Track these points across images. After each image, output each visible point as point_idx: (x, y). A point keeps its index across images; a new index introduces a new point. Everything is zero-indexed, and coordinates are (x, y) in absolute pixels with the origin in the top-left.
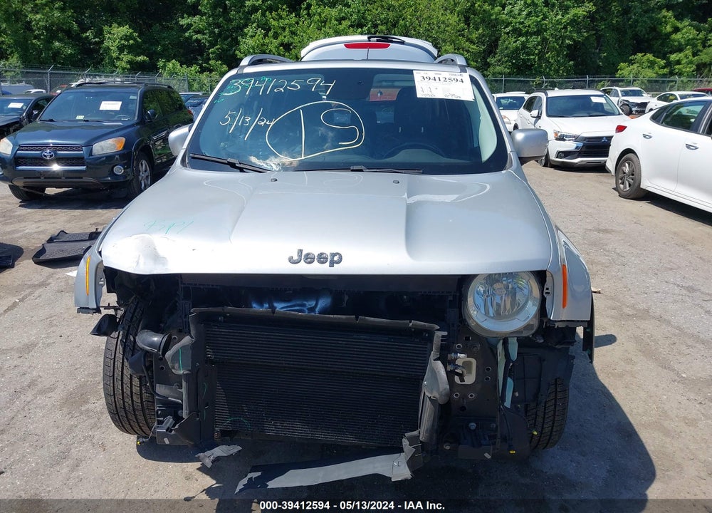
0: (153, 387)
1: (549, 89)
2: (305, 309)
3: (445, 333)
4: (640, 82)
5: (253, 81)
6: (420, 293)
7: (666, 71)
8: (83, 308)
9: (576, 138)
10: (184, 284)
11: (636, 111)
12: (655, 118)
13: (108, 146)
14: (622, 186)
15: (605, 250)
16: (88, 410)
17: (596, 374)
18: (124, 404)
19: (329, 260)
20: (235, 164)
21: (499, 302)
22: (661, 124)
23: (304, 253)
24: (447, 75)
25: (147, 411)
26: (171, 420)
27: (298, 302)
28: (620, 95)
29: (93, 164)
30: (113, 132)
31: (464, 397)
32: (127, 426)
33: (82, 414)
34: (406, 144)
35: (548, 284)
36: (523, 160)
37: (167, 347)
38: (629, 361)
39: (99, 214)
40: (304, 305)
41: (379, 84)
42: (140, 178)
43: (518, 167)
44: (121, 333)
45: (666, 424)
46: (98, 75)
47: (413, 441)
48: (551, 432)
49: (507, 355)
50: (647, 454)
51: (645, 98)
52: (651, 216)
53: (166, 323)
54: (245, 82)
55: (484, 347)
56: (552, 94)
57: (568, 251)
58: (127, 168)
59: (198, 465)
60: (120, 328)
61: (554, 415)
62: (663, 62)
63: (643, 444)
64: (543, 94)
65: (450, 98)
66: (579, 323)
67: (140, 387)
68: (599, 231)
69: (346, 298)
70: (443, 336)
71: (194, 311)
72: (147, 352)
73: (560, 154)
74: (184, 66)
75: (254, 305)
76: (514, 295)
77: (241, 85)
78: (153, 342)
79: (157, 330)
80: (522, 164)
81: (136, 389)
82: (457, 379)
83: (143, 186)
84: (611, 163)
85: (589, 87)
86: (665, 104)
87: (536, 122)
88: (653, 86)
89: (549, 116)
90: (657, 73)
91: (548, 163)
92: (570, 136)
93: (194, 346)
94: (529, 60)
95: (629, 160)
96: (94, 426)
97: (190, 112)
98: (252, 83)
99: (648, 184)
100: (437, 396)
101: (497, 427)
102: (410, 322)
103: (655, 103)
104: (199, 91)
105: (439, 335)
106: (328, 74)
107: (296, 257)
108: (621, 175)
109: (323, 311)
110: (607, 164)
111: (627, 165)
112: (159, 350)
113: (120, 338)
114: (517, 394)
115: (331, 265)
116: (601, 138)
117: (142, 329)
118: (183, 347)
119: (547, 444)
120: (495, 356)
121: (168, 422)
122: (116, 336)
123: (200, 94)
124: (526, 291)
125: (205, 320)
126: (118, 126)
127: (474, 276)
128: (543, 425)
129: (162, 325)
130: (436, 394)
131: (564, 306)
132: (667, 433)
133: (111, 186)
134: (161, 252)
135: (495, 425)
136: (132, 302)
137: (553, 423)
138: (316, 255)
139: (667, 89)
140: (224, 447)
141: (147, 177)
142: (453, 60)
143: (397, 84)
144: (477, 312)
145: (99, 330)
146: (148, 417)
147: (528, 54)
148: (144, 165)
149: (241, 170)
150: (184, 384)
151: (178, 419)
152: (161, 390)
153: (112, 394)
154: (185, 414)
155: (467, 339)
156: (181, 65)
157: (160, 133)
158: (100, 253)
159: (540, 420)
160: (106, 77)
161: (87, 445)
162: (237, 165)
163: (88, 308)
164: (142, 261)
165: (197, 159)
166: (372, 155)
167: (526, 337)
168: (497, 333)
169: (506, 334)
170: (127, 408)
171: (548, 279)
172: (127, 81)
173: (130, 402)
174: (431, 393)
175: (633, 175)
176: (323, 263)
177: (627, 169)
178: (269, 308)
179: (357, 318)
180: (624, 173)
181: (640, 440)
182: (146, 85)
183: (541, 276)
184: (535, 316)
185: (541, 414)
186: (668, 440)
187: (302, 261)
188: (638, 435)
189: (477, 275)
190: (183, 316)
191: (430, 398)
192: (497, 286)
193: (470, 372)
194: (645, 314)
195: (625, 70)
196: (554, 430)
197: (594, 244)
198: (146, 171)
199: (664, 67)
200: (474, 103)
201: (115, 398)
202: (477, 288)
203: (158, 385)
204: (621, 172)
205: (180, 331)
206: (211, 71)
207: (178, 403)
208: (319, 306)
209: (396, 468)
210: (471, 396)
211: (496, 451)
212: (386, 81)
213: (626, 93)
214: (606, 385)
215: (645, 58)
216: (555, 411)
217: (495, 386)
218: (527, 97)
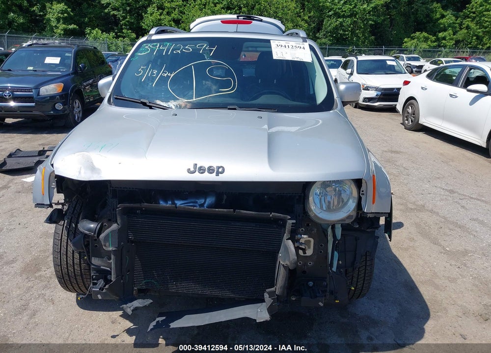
0: (90, 259)
1: (358, 55)
2: (197, 205)
3: (294, 221)
4: (418, 51)
5: (158, 45)
6: (277, 194)
7: (435, 44)
8: (39, 204)
9: (377, 89)
10: (113, 187)
11: (416, 71)
12: (429, 76)
13: (51, 89)
14: (406, 122)
15: (395, 165)
16: (40, 276)
17: (390, 248)
18: (68, 272)
19: (215, 171)
20: (146, 103)
21: (330, 200)
22: (433, 80)
23: (198, 166)
24: (294, 44)
25: (84, 276)
26: (103, 282)
27: (193, 200)
28: (405, 60)
29: (40, 102)
30: (55, 79)
31: (305, 264)
32: (70, 287)
33: (36, 278)
34: (265, 91)
35: (363, 188)
36: (344, 104)
37: (100, 231)
38: (412, 240)
39: (45, 137)
40: (197, 202)
41: (246, 49)
42: (75, 112)
43: (341, 108)
44: (66, 221)
45: (437, 281)
46: (42, 38)
47: (271, 294)
48: (363, 287)
49: (334, 236)
50: (424, 302)
51: (422, 62)
52: (425, 143)
53: (99, 215)
54: (153, 46)
55: (319, 230)
56: (360, 58)
57: (376, 166)
58: (65, 105)
59: (121, 313)
60: (66, 218)
61: (365, 276)
62: (434, 38)
63: (421, 295)
64: (355, 58)
65: (296, 60)
66: (382, 214)
67: (80, 259)
68: (392, 152)
69: (225, 197)
70: (293, 223)
71: (120, 207)
72: (86, 234)
73: (365, 100)
74: (104, 33)
75: (161, 202)
76: (340, 194)
77: (150, 47)
78: (91, 228)
79: (93, 220)
80: (344, 106)
81: (77, 261)
82: (301, 252)
83: (77, 118)
84: (399, 106)
85: (385, 54)
86: (436, 66)
87: (349, 77)
88: (427, 54)
89: (358, 73)
90: (429, 46)
91: (357, 106)
92: (373, 88)
93: (120, 231)
94: (345, 35)
95: (411, 104)
96: (45, 287)
97: (110, 66)
98: (158, 46)
99: (424, 121)
100: (288, 263)
101: (327, 284)
102: (271, 214)
103: (429, 66)
104: (115, 51)
105: (290, 222)
106: (212, 41)
107: (192, 169)
108: (406, 114)
109: (210, 206)
110: (397, 107)
111: (410, 107)
112: (95, 233)
113: (65, 225)
114: (340, 262)
115: (217, 175)
116: (393, 89)
117: (82, 219)
118: (112, 232)
119: (359, 296)
120: (326, 236)
121: (100, 284)
122: (62, 224)
123: (116, 53)
124: (348, 192)
125: (127, 212)
126: (58, 75)
127: (314, 183)
128: (357, 283)
129: (96, 216)
130: (287, 263)
131: (373, 203)
132: (437, 287)
133: (54, 117)
134: (97, 165)
135: (326, 284)
136: (74, 200)
137: (364, 282)
138: (206, 168)
139: (437, 56)
140: (140, 300)
141: (80, 111)
142: (297, 34)
143: (258, 49)
144: (316, 207)
145: (51, 220)
146: (85, 280)
147: (345, 31)
148: (77, 103)
149: (151, 107)
150: (112, 257)
151: (107, 281)
152: (95, 261)
153: (59, 264)
154: (113, 278)
155: (308, 225)
156: (102, 33)
157: (88, 80)
158: (52, 165)
159: (355, 279)
160: (48, 39)
161: (41, 300)
162: (147, 104)
163: (44, 204)
164: (83, 171)
165: (119, 99)
166: (242, 99)
167: (347, 224)
168: (328, 221)
169: (333, 221)
170: (70, 274)
171: (364, 185)
172: (63, 43)
173: (72, 270)
174: (284, 261)
175: (414, 114)
176: (211, 173)
177: (410, 110)
178: (172, 204)
179: (234, 211)
180: (408, 113)
181: (419, 292)
182: (78, 46)
183: (358, 183)
184: (354, 210)
185: (355, 275)
186: (438, 292)
187: (197, 171)
188: (418, 289)
189: (316, 182)
190: (112, 210)
191: (283, 265)
192: (328, 189)
193: (309, 247)
194: (422, 208)
195: (408, 43)
196: (364, 286)
197: (388, 161)
198: (78, 107)
199: (434, 42)
200: (312, 64)
201: (61, 267)
202: (315, 191)
203: (93, 258)
204: (406, 112)
205: (110, 220)
206: (124, 37)
207: (109, 271)
208: (207, 203)
209: (259, 313)
210: (310, 263)
211: (326, 301)
212: (252, 47)
213: (409, 59)
214: (397, 256)
215: (422, 36)
216: (365, 273)
217: (326, 257)
218: (343, 60)
